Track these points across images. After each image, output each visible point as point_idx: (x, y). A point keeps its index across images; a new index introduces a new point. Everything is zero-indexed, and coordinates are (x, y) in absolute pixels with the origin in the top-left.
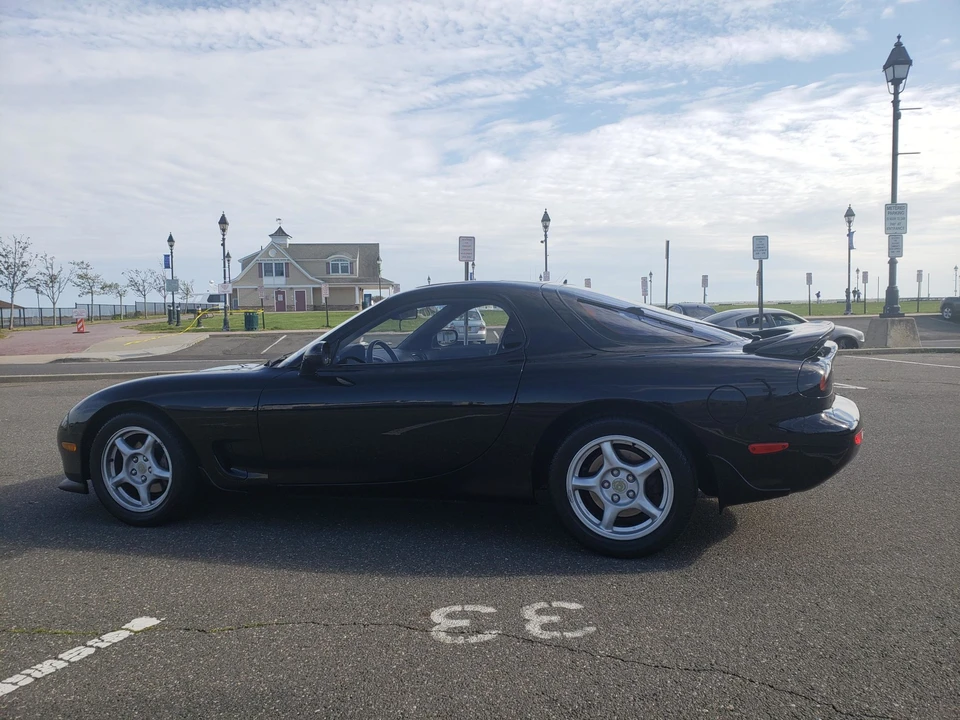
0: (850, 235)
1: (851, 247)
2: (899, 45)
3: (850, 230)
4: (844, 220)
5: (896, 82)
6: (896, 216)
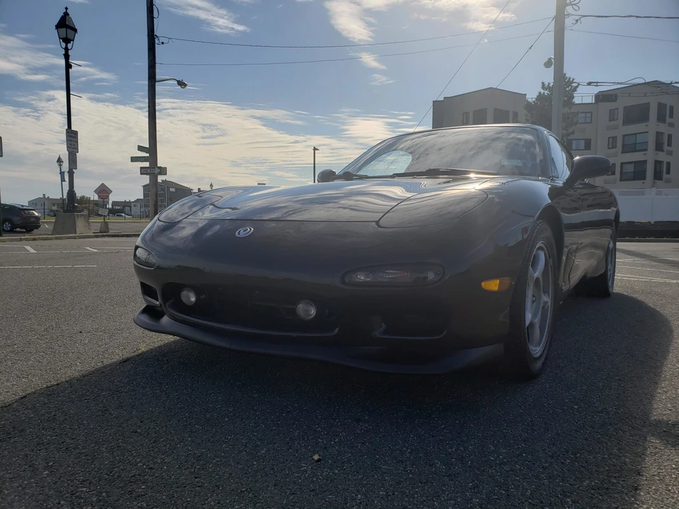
2: (66, 14)
5: (67, 40)
6: (72, 139)
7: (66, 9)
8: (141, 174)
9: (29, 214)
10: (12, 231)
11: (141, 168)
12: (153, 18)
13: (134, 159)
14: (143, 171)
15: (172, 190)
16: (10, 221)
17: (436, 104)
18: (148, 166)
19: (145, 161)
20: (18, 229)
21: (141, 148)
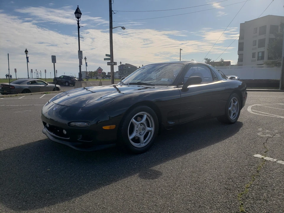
0: (27, 58)
1: (28, 61)
2: (78, 8)
3: (27, 56)
4: (25, 53)
5: (78, 18)
6: (80, 54)
7: (78, 6)
8: (108, 65)
9: (74, 79)
10: (69, 86)
11: (108, 63)
12: (111, 4)
13: (105, 59)
14: (108, 64)
15: (129, 67)
16: (68, 82)
17: (242, 25)
18: (110, 62)
19: (109, 60)
20: (71, 85)
21: (107, 55)
